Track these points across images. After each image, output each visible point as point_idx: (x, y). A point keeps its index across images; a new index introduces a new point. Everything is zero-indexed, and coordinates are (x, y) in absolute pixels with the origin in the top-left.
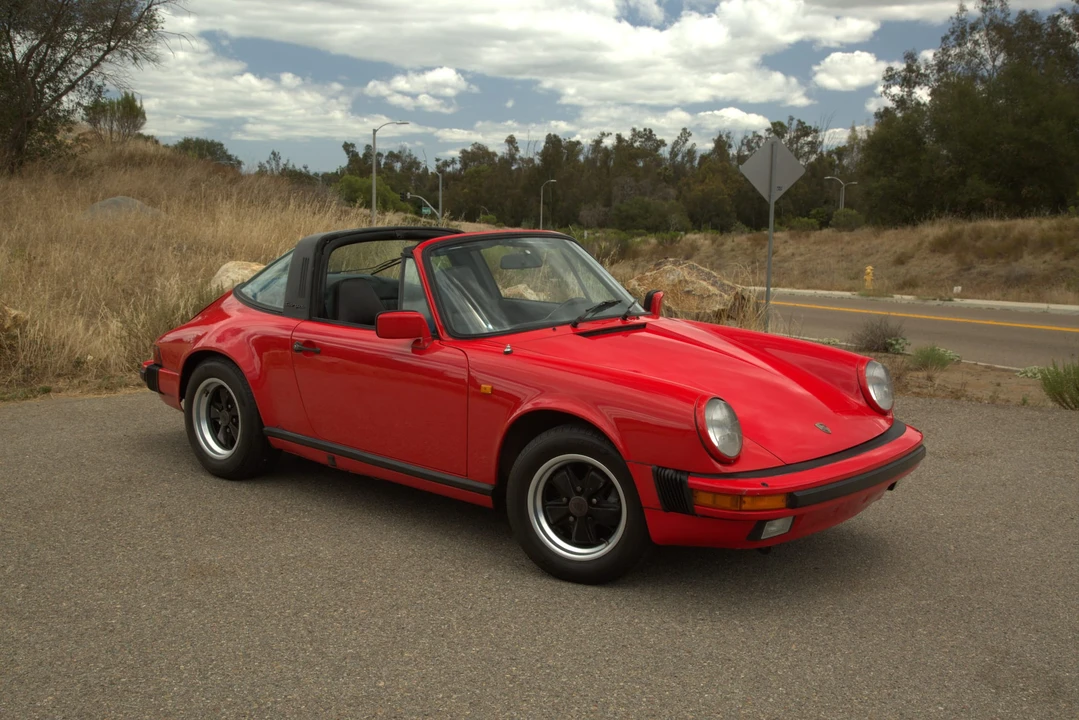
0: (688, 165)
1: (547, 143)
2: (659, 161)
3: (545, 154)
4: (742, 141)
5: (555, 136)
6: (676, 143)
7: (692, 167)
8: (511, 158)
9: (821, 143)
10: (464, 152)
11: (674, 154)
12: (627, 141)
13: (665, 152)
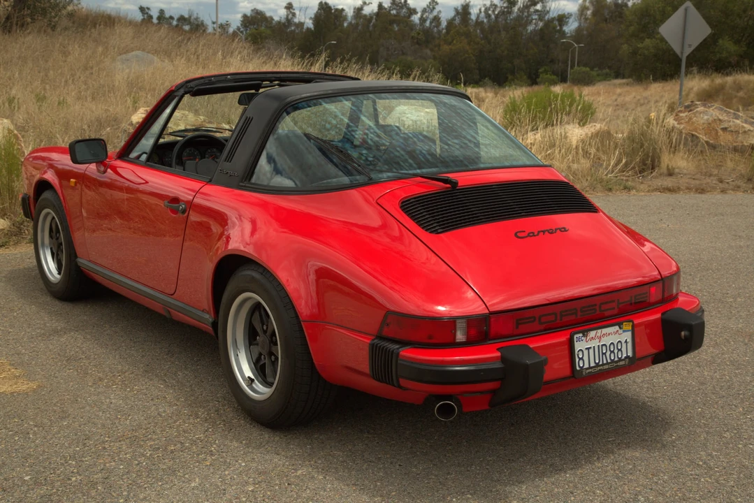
0: (435, 29)
1: (319, 9)
2: (411, 26)
3: (317, 19)
4: (480, 10)
5: (326, 4)
6: (424, 11)
7: (439, 32)
8: (289, 22)
9: (548, 12)
10: (245, 16)
11: (423, 20)
12: (386, 9)
13: (416, 18)
